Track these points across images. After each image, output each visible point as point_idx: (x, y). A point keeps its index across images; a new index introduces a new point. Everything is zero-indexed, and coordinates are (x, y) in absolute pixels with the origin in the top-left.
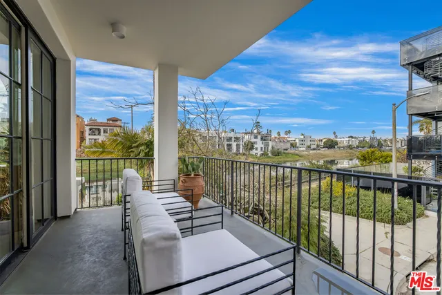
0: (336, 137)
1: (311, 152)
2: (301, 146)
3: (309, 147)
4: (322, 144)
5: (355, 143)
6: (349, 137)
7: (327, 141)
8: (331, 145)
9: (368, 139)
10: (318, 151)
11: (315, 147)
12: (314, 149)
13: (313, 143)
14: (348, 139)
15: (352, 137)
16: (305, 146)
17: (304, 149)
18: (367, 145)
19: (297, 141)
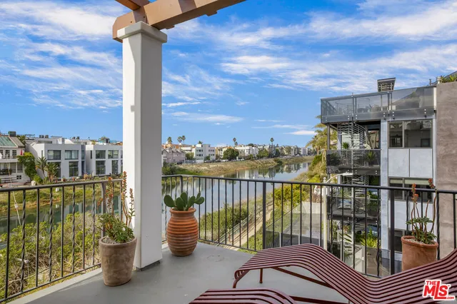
0: (236, 144)
1: (211, 166)
2: (198, 157)
3: (207, 158)
4: (222, 154)
5: (255, 151)
6: (250, 145)
7: (227, 151)
8: (232, 155)
9: (267, 148)
10: (219, 165)
11: (214, 157)
12: (213, 161)
13: (212, 153)
14: (248, 148)
15: (252, 145)
16: (203, 157)
17: (202, 161)
18: (266, 154)
19: (194, 151)
